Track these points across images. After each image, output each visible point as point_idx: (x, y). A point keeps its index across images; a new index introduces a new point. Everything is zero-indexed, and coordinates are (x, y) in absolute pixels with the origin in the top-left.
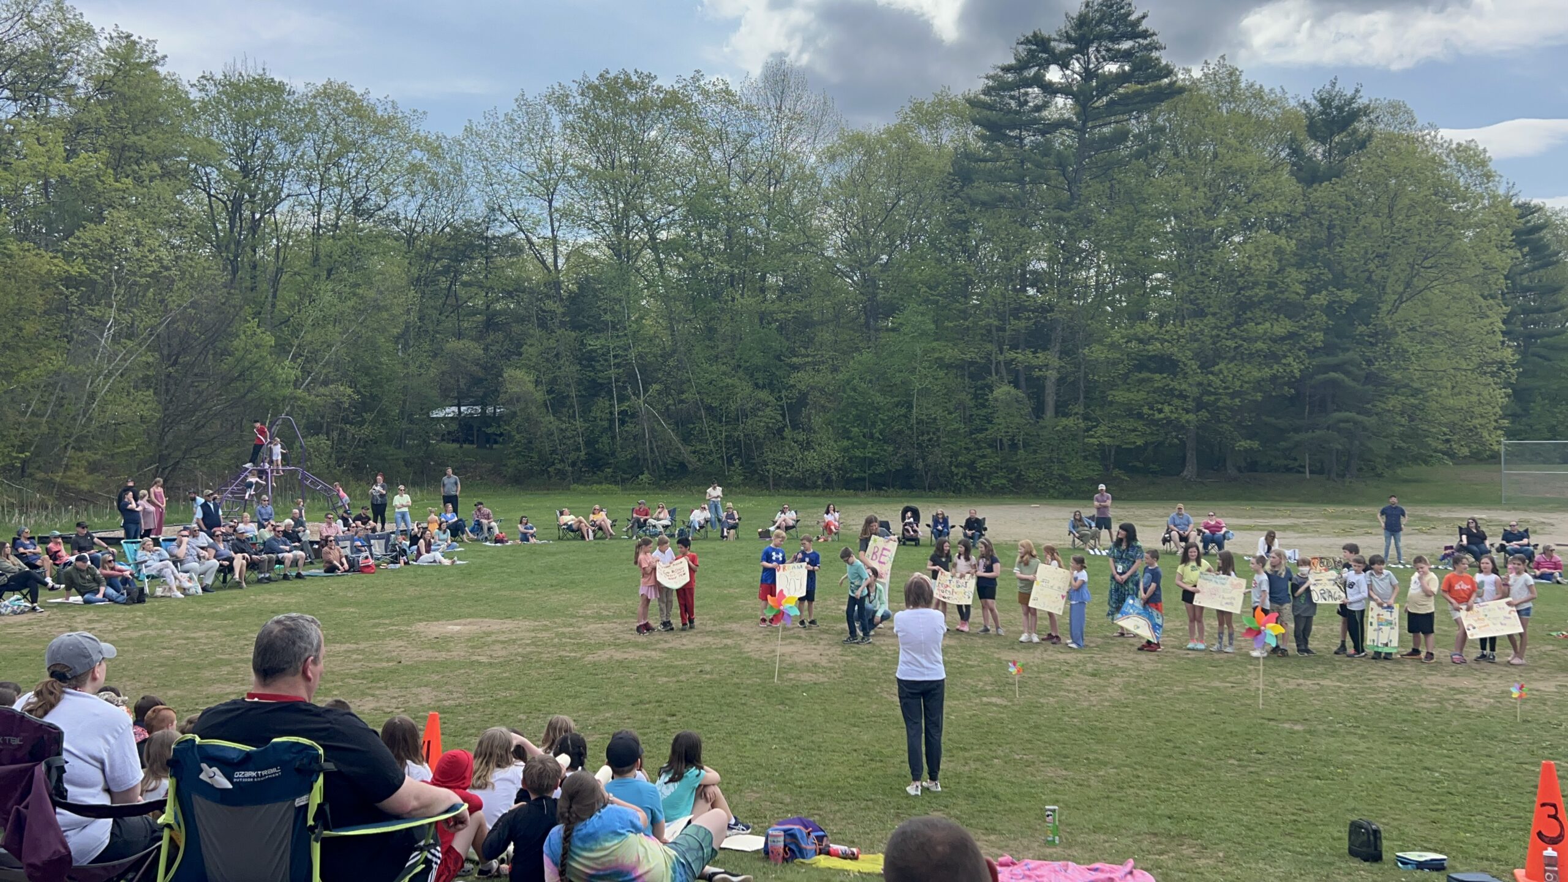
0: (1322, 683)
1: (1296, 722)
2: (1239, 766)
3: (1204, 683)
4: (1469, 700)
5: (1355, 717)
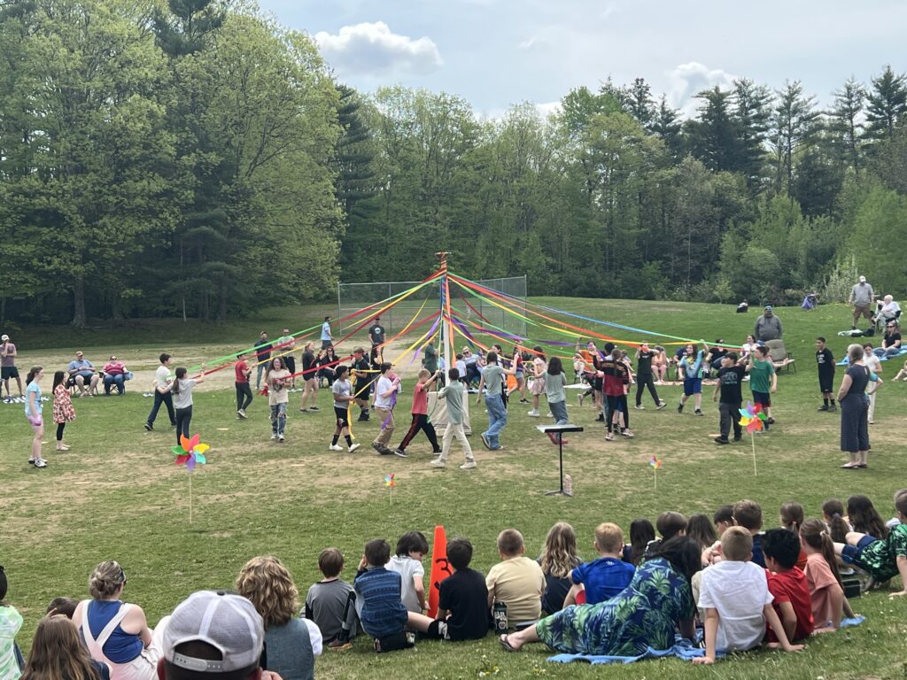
0: (237, 495)
1: (224, 530)
2: (184, 576)
4: (352, 494)
5: (270, 519)
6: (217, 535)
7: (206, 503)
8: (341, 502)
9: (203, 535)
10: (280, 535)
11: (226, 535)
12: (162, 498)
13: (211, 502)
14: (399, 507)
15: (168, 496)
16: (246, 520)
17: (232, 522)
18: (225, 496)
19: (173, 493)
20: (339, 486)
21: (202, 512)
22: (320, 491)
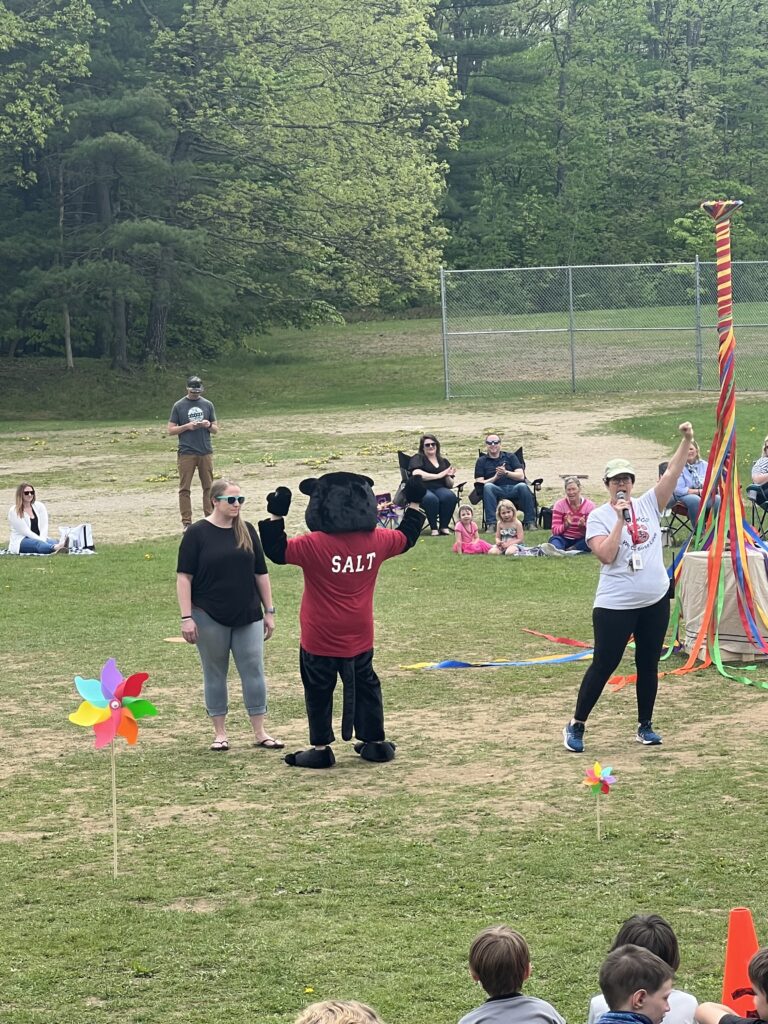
0: (220, 807)
1: (195, 896)
2: (109, 1009)
4: (501, 808)
5: (306, 871)
6: (179, 907)
7: (150, 825)
8: (475, 829)
9: (148, 906)
10: (331, 910)
11: (202, 908)
12: (44, 811)
13: (162, 825)
14: (620, 843)
15: (57, 808)
16: (247, 872)
17: (215, 875)
18: (193, 810)
19: (68, 800)
20: (466, 790)
21: (141, 848)
22: (421, 801)
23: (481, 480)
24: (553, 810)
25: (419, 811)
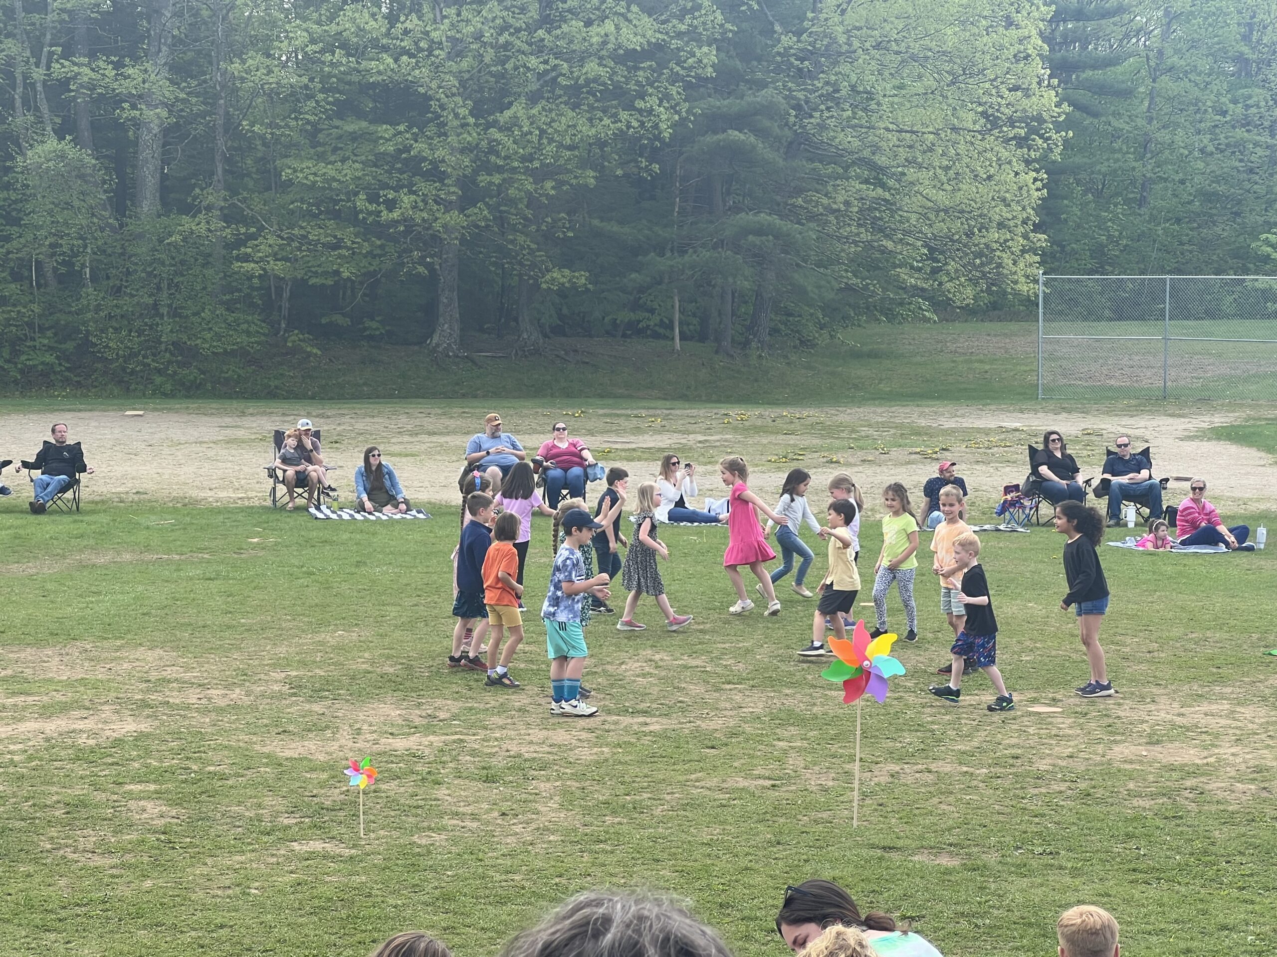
0: (934, 767)
1: (938, 850)
3: (713, 782)
6: (925, 859)
7: (871, 781)
8: (1193, 807)
9: (894, 855)
11: (946, 861)
12: (764, 761)
13: (882, 781)
15: (777, 759)
16: (981, 830)
17: (950, 832)
23: (1107, 476)
24: (1265, 794)
25: (1131, 785)
